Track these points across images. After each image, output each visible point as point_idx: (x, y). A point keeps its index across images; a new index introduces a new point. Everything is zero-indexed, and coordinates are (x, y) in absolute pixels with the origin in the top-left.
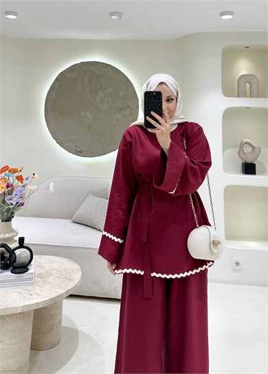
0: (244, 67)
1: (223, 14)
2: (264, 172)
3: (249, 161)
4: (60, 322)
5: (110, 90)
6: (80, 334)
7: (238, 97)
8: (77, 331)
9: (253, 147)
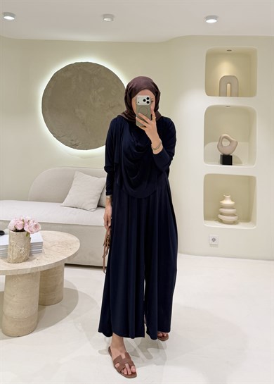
0: (225, 69)
1: (208, 18)
2: (240, 163)
3: (227, 153)
4: (62, 283)
5: (103, 89)
6: (79, 295)
7: (220, 96)
8: (76, 291)
9: (231, 141)
